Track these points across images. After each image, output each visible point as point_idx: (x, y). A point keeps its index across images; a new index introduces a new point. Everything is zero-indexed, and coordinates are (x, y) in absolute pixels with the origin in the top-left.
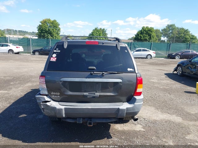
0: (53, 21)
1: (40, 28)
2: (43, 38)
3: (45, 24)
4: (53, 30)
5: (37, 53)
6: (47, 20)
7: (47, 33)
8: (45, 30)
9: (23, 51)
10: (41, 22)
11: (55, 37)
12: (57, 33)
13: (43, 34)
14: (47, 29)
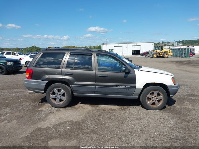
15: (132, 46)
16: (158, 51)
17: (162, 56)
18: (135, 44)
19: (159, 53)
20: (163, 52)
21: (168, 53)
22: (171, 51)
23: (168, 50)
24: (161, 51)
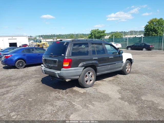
0: (159, 19)
1: (146, 28)
2: (148, 36)
3: (151, 23)
4: (158, 27)
5: (129, 49)
6: (153, 19)
7: (152, 31)
8: (151, 28)
9: (121, 47)
10: (148, 22)
11: (160, 33)
12: (162, 30)
13: (148, 32)
14: (152, 28)
15: (9, 39)
16: (38, 44)
17: (41, 47)
18: (11, 38)
19: (39, 45)
20: (42, 44)
21: (46, 44)
22: (47, 43)
23: (45, 43)
24: (40, 43)
